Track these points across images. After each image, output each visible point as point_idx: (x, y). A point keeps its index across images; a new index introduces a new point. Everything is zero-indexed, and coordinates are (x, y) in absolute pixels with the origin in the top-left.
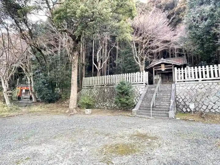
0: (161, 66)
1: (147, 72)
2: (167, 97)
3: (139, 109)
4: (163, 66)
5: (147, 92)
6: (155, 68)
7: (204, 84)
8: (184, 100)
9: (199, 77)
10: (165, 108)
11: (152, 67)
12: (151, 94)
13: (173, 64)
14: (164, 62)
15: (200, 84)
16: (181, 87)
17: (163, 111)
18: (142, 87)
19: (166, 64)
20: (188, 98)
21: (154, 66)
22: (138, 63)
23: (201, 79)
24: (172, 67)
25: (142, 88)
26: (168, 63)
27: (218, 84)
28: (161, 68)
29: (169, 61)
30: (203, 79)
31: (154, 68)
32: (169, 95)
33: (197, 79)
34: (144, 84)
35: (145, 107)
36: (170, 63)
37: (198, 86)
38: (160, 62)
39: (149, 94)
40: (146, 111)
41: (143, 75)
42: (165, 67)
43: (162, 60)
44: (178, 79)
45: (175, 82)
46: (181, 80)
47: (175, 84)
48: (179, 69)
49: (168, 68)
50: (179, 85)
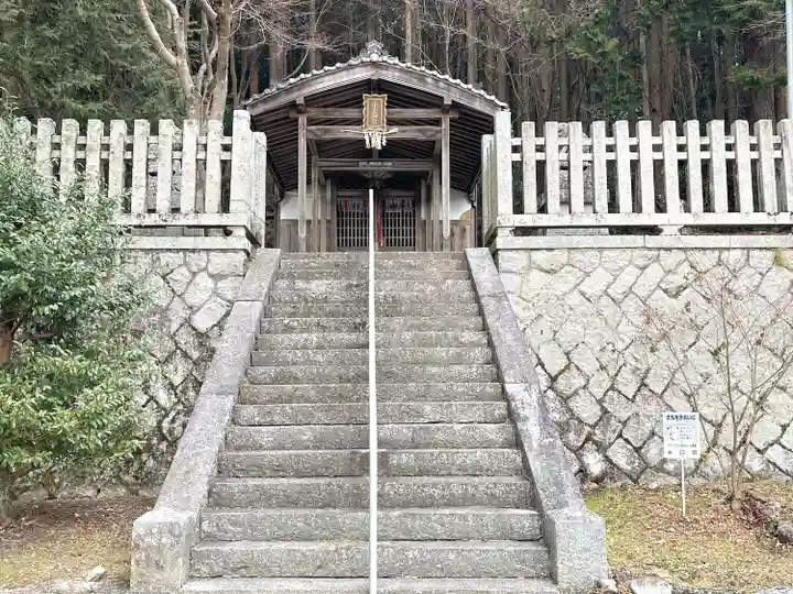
0: (357, 103)
1: (261, 137)
2: (459, 360)
3: (215, 499)
4: (375, 105)
5: (266, 313)
6: (311, 122)
7: (696, 256)
8: (561, 384)
9: (660, 207)
10: (476, 471)
11: (293, 105)
12: (306, 329)
13: (447, 102)
14: (390, 76)
15: (670, 259)
16: (535, 275)
18: (219, 262)
19: (398, 96)
20: (589, 366)
21: (312, 100)
23: (675, 215)
24: (437, 122)
25: (216, 277)
26: (415, 84)
27: (777, 261)
28: (359, 122)
29: (422, 78)
30: (689, 220)
31: (302, 120)
32: (467, 337)
33: (648, 217)
34: (239, 240)
35: (279, 471)
36: (430, 89)
37: (655, 272)
38: (361, 74)
39: (288, 329)
40: (296, 517)
41: (227, 148)
42: (391, 122)
43: (375, 57)
44: (518, 208)
45: (494, 236)
46: (543, 220)
47: (494, 255)
48: (528, 127)
49: (411, 133)
50: (523, 255)
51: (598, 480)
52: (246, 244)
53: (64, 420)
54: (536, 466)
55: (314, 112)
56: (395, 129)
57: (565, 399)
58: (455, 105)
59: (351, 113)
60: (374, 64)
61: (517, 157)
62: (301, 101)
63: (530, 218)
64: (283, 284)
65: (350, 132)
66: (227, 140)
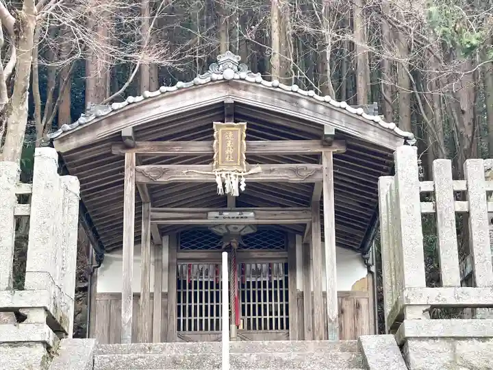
1: (73, 183)
4: (230, 137)
6: (142, 160)
11: (117, 138)
13: (329, 131)
14: (248, 97)
21: (141, 132)
24: (316, 158)
26: (285, 108)
31: (130, 157)
34: (37, 330)
36: (306, 114)
38: (209, 97)
41: (24, 199)
42: (252, 159)
43: (229, 74)
44: (434, 279)
45: (400, 318)
46: (469, 296)
47: (402, 346)
48: (442, 166)
50: (442, 346)
52: (47, 333)
55: (146, 147)
56: (257, 169)
58: (340, 136)
59: (197, 147)
60: (227, 82)
61: (428, 207)
62: (127, 132)
63: (449, 294)
65: (195, 174)
66: (24, 189)
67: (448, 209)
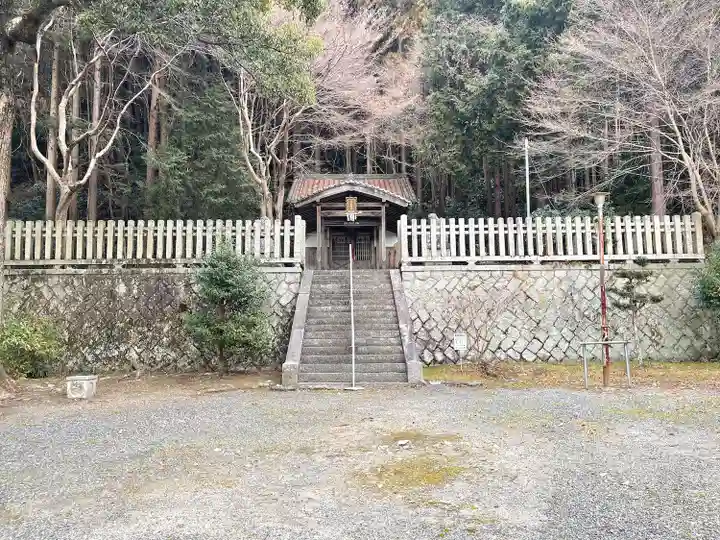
0: (344, 201)
1: (304, 221)
2: (384, 316)
3: (303, 361)
4: (351, 202)
5: (311, 298)
6: (323, 209)
7: (481, 274)
9: (468, 253)
10: (389, 352)
11: (315, 202)
12: (326, 305)
13: (383, 200)
14: (357, 189)
15: (472, 275)
16: (417, 282)
17: (385, 361)
18: (290, 278)
19: (361, 197)
20: (438, 319)
21: (323, 200)
22: (260, 181)
23: (473, 258)
25: (289, 284)
26: (370, 193)
27: (514, 276)
28: (344, 209)
29: (372, 190)
30: (478, 259)
31: (318, 208)
32: (388, 307)
33: (463, 258)
34: (297, 269)
35: (322, 353)
36: (376, 195)
37: (465, 280)
38: (345, 189)
39: (320, 305)
40: (329, 366)
41: (292, 231)
42: (359, 209)
43: (351, 181)
44: (411, 254)
45: (400, 265)
46: (421, 259)
47: (401, 272)
48: (414, 221)
49: (368, 213)
50: (411, 274)
51: (441, 363)
52: (300, 270)
53: (250, 337)
54: (406, 350)
55: (324, 205)
56: (360, 212)
57: (428, 331)
58: (387, 202)
59: (341, 205)
60: (350, 184)
61: (409, 233)
62: (318, 201)
63: (415, 258)
64: (315, 286)
65: (340, 213)
66: (292, 228)
67: (415, 234)
